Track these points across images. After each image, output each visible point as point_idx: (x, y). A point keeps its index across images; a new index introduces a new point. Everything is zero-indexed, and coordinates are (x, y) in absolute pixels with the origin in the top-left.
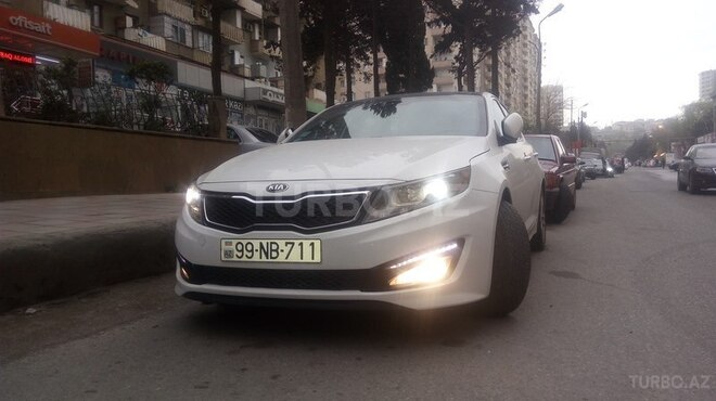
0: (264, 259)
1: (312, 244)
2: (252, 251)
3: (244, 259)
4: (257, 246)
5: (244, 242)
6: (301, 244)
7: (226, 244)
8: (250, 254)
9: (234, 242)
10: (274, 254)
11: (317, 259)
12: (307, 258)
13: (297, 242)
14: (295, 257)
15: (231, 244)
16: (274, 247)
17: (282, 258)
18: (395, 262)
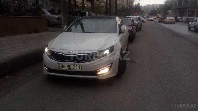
0: (68, 68)
1: (79, 66)
2: (65, 67)
3: (63, 68)
4: (66, 66)
5: (63, 65)
6: (77, 66)
7: (58, 65)
8: (64, 67)
9: (60, 64)
10: (70, 68)
11: (81, 69)
12: (78, 69)
13: (76, 65)
14: (75, 68)
15: (59, 65)
16: (70, 66)
17: (72, 68)
18: (98, 70)
